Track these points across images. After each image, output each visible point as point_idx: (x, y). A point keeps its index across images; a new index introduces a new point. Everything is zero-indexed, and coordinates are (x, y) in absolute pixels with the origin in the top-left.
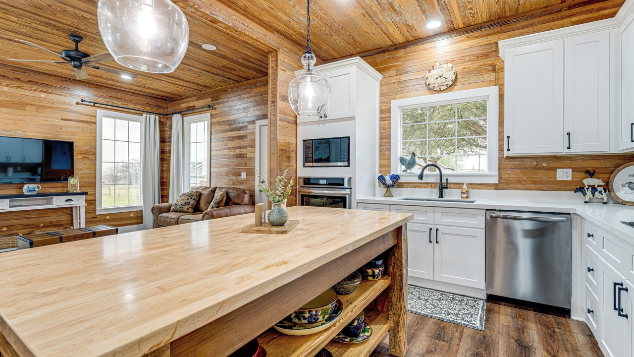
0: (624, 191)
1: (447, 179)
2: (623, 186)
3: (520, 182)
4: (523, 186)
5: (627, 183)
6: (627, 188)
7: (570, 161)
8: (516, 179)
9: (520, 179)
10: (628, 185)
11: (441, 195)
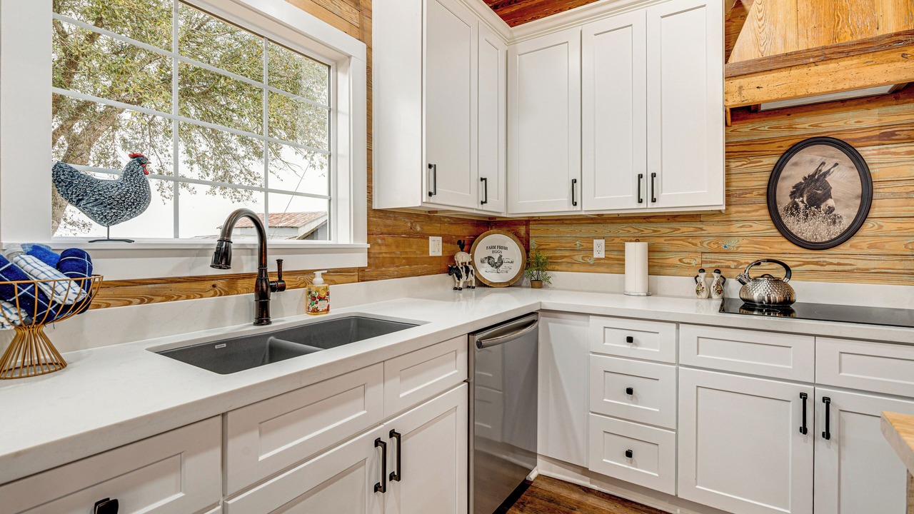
0: (485, 269)
1: (279, 262)
2: (482, 262)
3: (392, 261)
4: (397, 269)
5: (486, 258)
6: (486, 265)
7: (439, 225)
8: (388, 256)
9: (394, 256)
10: (487, 260)
11: (263, 315)
